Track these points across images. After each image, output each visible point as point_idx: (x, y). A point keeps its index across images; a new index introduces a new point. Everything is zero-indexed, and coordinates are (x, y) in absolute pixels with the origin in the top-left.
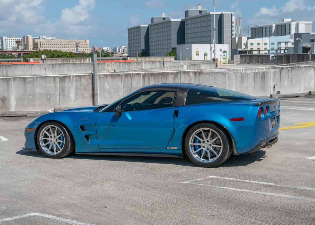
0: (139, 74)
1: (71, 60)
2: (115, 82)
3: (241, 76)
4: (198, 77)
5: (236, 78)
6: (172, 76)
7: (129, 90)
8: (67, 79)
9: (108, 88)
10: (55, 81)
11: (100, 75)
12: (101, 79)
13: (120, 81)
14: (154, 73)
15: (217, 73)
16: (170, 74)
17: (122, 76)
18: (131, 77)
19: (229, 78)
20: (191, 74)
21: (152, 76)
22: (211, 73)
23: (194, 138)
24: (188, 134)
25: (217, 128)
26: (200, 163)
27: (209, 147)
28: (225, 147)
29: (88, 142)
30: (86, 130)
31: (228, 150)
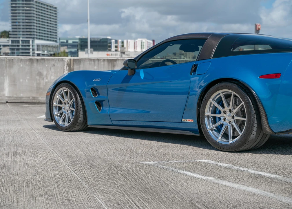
23: (212, 106)
24: (204, 99)
25: (240, 90)
26: (217, 144)
27: (232, 120)
28: (249, 120)
29: (100, 110)
30: (99, 94)
31: (255, 125)
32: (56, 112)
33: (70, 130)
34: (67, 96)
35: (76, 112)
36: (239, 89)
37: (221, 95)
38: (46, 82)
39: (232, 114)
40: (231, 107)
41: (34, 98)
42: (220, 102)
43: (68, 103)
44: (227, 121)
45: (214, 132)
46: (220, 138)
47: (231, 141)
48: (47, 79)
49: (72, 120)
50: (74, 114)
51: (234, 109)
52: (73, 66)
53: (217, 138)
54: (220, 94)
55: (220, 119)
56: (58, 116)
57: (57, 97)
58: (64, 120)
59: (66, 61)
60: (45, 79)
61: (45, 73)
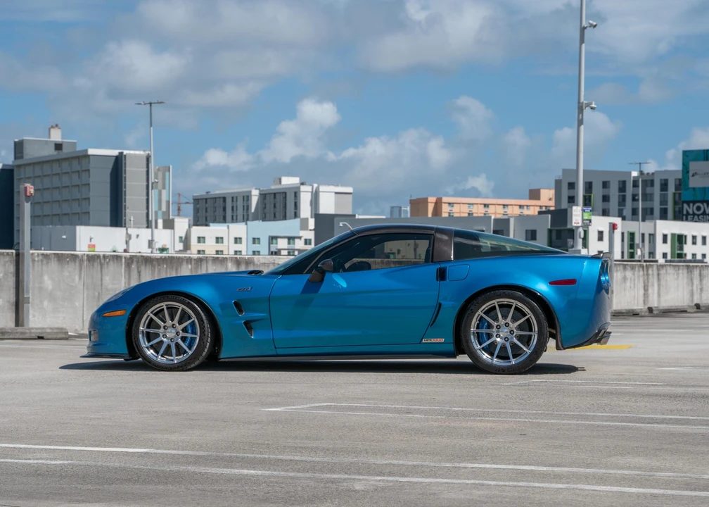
0: (118, 258)
2: (66, 274)
6: (190, 266)
9: (50, 287)
13: (77, 271)
14: (151, 257)
16: (185, 263)
17: (81, 261)
18: (101, 265)
21: (146, 265)
25: (528, 300)
26: (494, 367)
27: (511, 336)
28: (542, 334)
29: (251, 334)
36: (526, 298)
37: (495, 304)
39: (510, 328)
40: (508, 321)
46: (496, 360)
47: (513, 362)
51: (515, 322)
55: (490, 335)
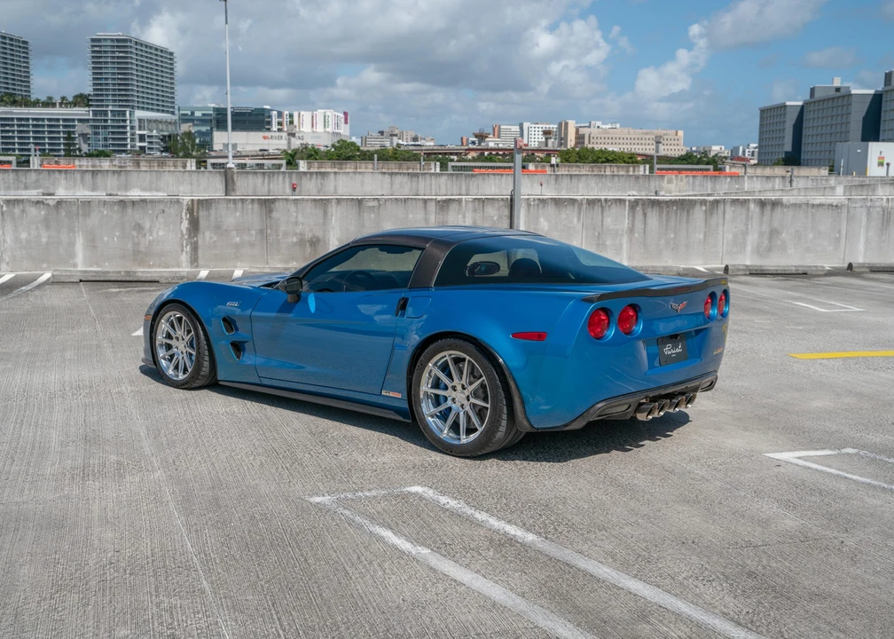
0: (621, 201)
1: (608, 169)
2: (564, 216)
3: (884, 215)
4: (769, 212)
5: (868, 219)
6: (704, 208)
7: (597, 234)
8: (454, 206)
10: (426, 208)
11: (528, 199)
12: (532, 208)
13: (576, 214)
14: (658, 200)
15: (820, 205)
16: (698, 205)
17: (581, 204)
18: (602, 207)
19: (850, 219)
20: (752, 206)
21: (652, 207)
22: (804, 206)
23: (433, 375)
24: (419, 364)
25: (480, 356)
26: (440, 441)
27: (465, 402)
28: (494, 408)
29: (238, 357)
30: (237, 329)
31: (505, 417)
32: (161, 353)
33: (186, 386)
34: (181, 325)
35: (197, 358)
36: (478, 354)
37: (447, 358)
38: (150, 241)
39: (467, 393)
40: (463, 382)
41: (128, 273)
42: (445, 368)
43: (183, 339)
44: (458, 404)
45: (437, 420)
46: (446, 432)
47: (464, 439)
48: (151, 235)
49: (190, 370)
50: (194, 358)
51: (471, 383)
52: (197, 213)
53: (442, 431)
54: (445, 356)
55: (446, 399)
56: (165, 359)
57: (164, 326)
58: (176, 368)
59: (185, 203)
60: (148, 235)
61: (147, 225)
